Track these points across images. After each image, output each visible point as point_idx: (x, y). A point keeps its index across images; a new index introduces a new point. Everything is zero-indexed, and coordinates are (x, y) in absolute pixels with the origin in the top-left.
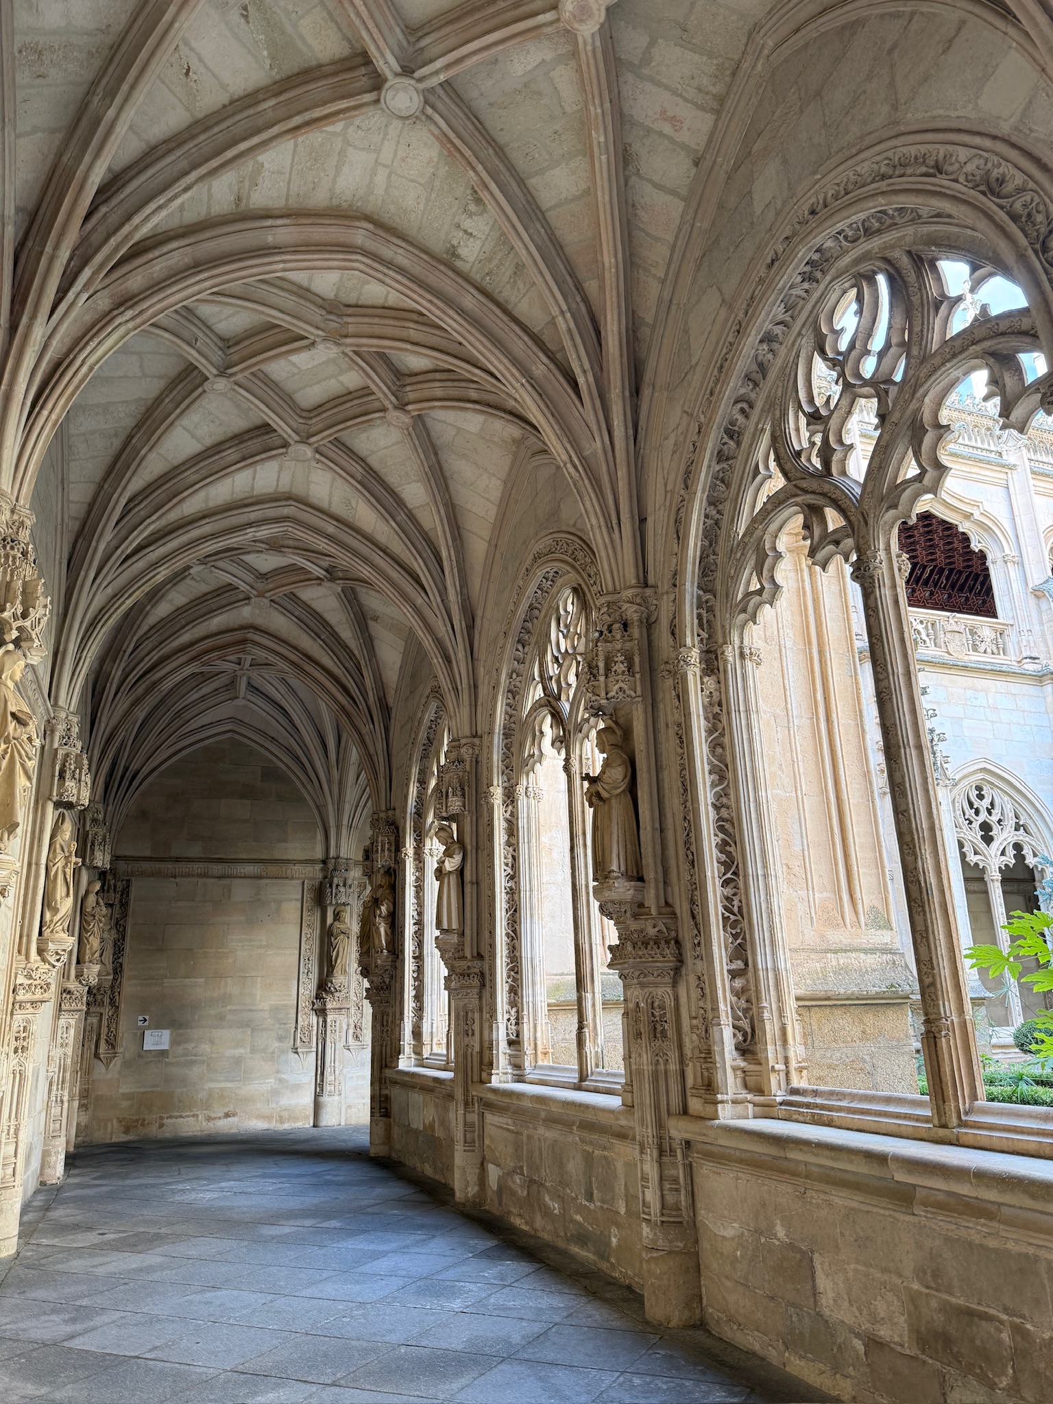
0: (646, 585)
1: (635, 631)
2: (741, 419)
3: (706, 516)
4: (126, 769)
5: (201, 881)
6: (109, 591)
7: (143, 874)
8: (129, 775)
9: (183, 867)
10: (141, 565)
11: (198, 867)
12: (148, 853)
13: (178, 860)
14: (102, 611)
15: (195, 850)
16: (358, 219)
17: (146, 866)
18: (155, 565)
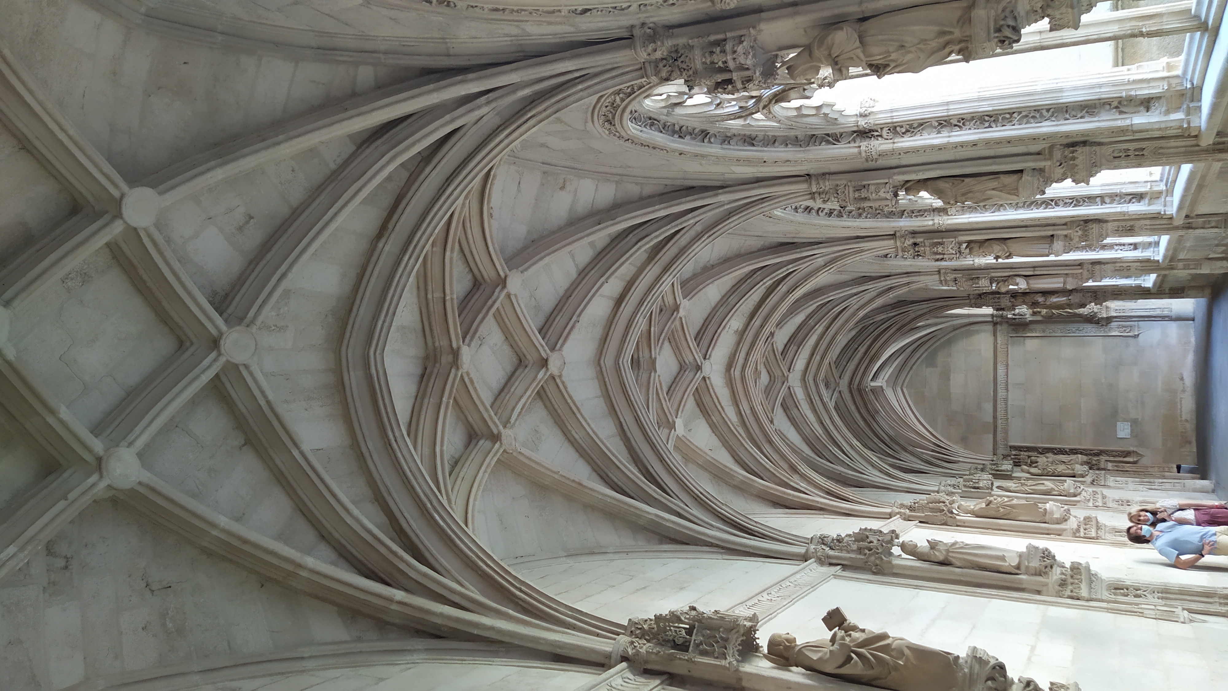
0: (894, 235)
1: (918, 240)
2: (825, 211)
3: (866, 217)
4: (933, 451)
5: (1010, 402)
6: (870, 468)
7: (1006, 439)
8: (938, 449)
9: (1000, 413)
10: (853, 453)
11: (1000, 406)
12: (991, 436)
13: (995, 418)
14: (881, 471)
15: (988, 407)
16: (730, 375)
17: (1000, 436)
18: (852, 446)
